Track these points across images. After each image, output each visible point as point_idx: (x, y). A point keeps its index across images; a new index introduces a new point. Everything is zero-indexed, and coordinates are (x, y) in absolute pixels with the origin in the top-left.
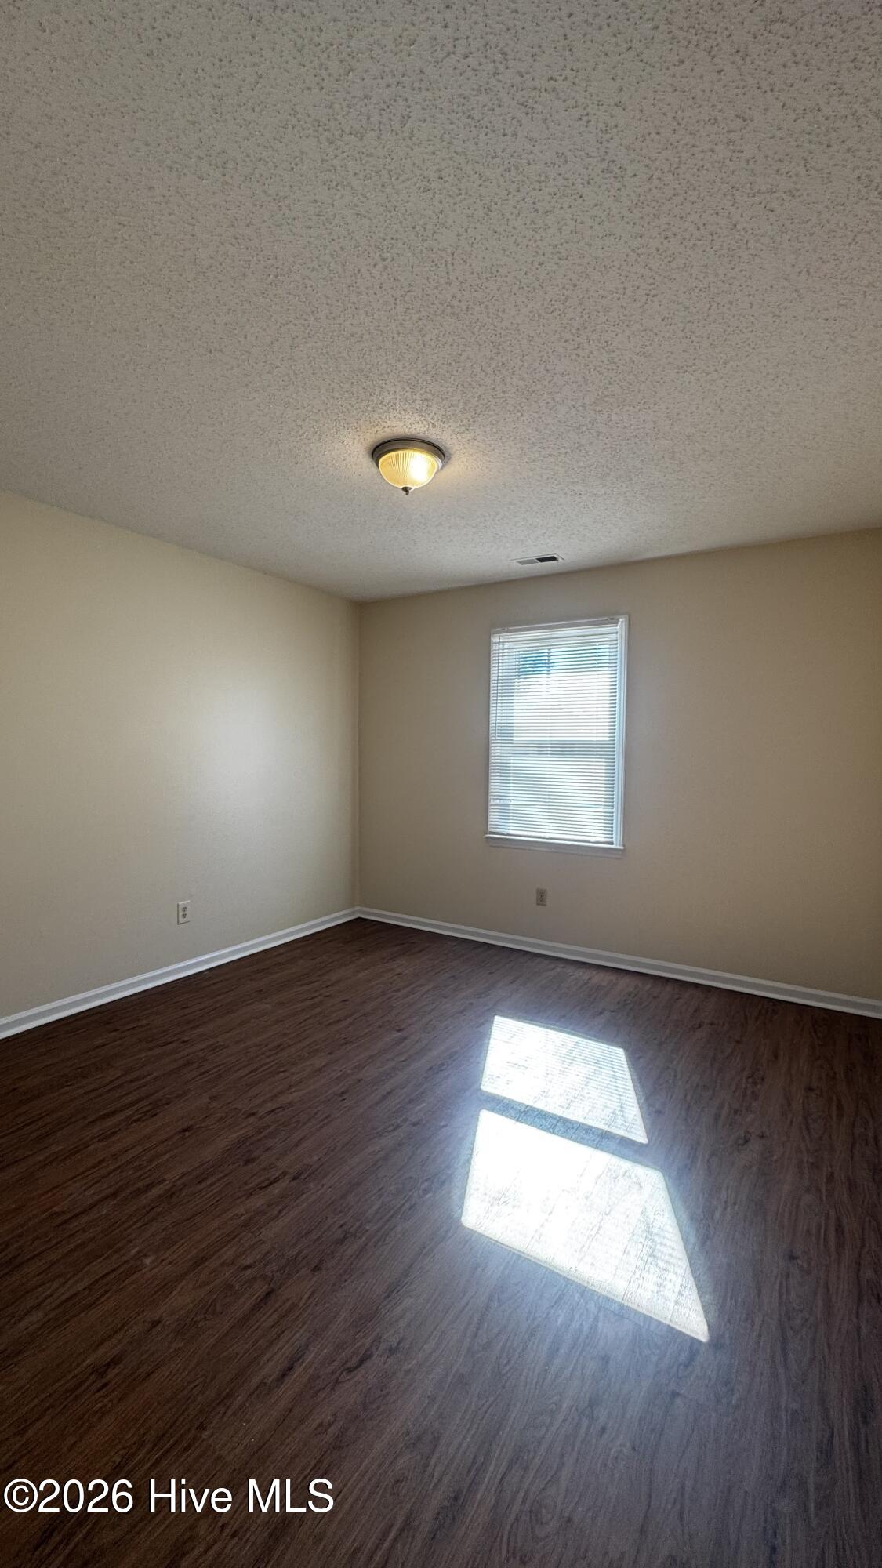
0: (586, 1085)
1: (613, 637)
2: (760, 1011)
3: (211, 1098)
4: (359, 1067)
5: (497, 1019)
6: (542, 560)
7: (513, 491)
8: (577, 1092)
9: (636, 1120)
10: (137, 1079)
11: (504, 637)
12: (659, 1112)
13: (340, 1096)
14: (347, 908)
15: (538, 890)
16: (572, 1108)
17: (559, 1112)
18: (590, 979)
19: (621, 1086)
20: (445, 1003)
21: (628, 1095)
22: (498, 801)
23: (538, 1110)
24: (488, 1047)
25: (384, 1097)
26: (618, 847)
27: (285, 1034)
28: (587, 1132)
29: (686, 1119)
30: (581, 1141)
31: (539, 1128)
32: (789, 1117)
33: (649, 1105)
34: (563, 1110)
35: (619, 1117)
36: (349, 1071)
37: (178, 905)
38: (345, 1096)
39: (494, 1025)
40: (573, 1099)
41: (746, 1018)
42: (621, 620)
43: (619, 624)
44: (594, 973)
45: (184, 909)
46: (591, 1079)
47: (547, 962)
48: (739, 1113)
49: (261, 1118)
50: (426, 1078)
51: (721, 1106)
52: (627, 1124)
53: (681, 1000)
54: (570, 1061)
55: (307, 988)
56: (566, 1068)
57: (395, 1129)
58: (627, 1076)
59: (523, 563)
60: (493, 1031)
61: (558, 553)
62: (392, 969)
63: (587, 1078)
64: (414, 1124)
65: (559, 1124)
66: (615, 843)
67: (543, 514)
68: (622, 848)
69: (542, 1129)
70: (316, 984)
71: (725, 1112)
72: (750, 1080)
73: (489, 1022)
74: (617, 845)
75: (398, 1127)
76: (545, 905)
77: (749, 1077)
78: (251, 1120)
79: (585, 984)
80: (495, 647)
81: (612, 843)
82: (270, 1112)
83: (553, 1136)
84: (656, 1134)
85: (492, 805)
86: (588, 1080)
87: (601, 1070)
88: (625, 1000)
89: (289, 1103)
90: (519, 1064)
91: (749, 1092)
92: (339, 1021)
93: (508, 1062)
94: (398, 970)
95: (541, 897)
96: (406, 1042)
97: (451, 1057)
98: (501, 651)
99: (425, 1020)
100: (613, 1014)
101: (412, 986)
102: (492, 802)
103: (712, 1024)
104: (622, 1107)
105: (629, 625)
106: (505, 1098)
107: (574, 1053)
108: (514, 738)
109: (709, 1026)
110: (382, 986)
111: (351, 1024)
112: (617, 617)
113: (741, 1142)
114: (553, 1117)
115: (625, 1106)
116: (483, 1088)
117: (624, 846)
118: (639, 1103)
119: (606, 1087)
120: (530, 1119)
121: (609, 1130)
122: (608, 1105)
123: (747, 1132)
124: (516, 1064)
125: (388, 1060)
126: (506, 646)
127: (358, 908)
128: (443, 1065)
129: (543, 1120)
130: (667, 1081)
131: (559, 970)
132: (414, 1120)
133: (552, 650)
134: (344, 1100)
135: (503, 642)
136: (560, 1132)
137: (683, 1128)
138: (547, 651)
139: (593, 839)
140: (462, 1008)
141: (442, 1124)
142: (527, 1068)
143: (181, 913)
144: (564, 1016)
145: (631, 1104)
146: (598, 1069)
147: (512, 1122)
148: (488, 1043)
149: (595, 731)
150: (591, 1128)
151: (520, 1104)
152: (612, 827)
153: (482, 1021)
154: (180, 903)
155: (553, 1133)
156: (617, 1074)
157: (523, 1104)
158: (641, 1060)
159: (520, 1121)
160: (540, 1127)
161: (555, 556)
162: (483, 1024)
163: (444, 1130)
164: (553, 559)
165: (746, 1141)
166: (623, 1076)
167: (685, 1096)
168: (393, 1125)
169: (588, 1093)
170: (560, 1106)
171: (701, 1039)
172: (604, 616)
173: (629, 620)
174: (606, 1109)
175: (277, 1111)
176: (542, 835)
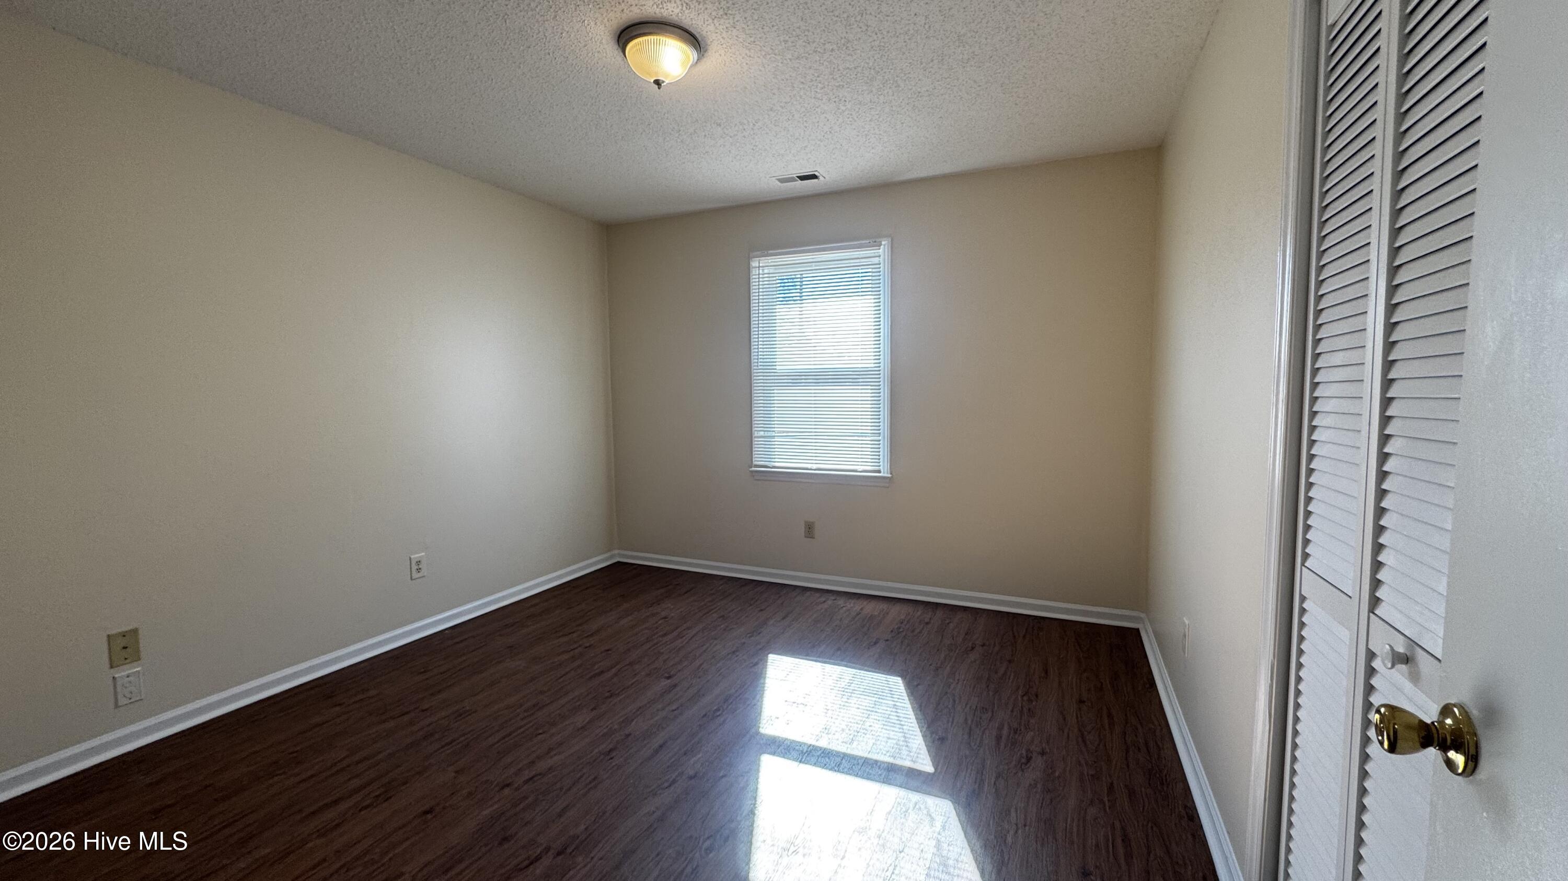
0: (867, 718)
1: (876, 260)
2: (1027, 630)
3: (456, 772)
4: (627, 721)
5: (772, 657)
6: (803, 178)
7: (774, 94)
8: (860, 726)
9: (920, 749)
10: (366, 759)
11: (764, 261)
12: (942, 740)
13: (608, 755)
14: (606, 552)
15: (806, 522)
16: (855, 743)
17: (843, 749)
18: (862, 609)
19: (901, 715)
20: (716, 645)
21: (910, 724)
22: (762, 433)
23: (821, 748)
24: (764, 687)
25: (657, 752)
26: (886, 475)
27: (542, 693)
28: (872, 767)
29: (969, 744)
30: (868, 777)
31: (823, 768)
32: (1066, 731)
33: (932, 733)
34: (847, 746)
35: (904, 748)
36: (616, 727)
37: (410, 558)
38: (614, 754)
39: (768, 664)
40: (856, 734)
41: (1014, 637)
42: (883, 243)
43: (882, 247)
44: (865, 603)
45: (418, 563)
46: (872, 711)
47: (818, 595)
48: (1018, 732)
49: (517, 789)
50: (700, 726)
51: (1000, 728)
52: (912, 754)
53: (951, 624)
54: (850, 694)
55: (565, 639)
56: (846, 702)
57: (670, 786)
58: (909, 706)
59: (782, 181)
60: (768, 669)
61: (820, 171)
62: (657, 613)
63: (867, 710)
64: (691, 778)
65: (844, 761)
66: (882, 471)
67: (805, 124)
68: (890, 475)
69: (826, 769)
70: (575, 635)
71: (1005, 732)
72: (1025, 698)
73: (764, 661)
74: (885, 473)
75: (674, 782)
76: (814, 538)
77: (1024, 695)
78: (507, 791)
79: (858, 614)
80: (754, 272)
81: (879, 472)
82: (526, 782)
83: (839, 774)
84: (942, 761)
85: (755, 437)
86: (869, 712)
87: (880, 700)
88: (899, 628)
89: (550, 769)
90: (797, 702)
91: (1025, 710)
92: (602, 672)
93: (786, 701)
94: (663, 614)
95: (810, 530)
96: (678, 688)
97: (726, 700)
98: (761, 276)
99: (698, 663)
100: (887, 642)
101: (679, 630)
102: (756, 434)
103: (983, 645)
104: (905, 737)
105: (892, 248)
106: (786, 739)
107: (852, 685)
108: (778, 367)
109: (981, 648)
110: (647, 631)
111: (616, 675)
112: (880, 240)
113: (1024, 760)
114: (838, 754)
115: (908, 736)
116: (762, 731)
117: (891, 474)
118: (921, 731)
119: (888, 718)
120: (813, 760)
121: (894, 762)
122: (891, 737)
123: (1028, 750)
124: (794, 703)
125: (658, 710)
126: (766, 271)
127: (616, 552)
128: (718, 710)
129: (827, 760)
130: (947, 707)
131: (830, 602)
132: (691, 773)
133: (804, 276)
134: (612, 758)
135: (763, 267)
136: (846, 770)
137: (968, 752)
138: (799, 276)
139: (860, 468)
140: (734, 649)
141: (721, 774)
142: (806, 705)
143: (414, 567)
144: (839, 649)
145: (914, 733)
146: (877, 700)
147: (796, 764)
148: (764, 683)
149: (860, 358)
150: (876, 762)
151: (800, 744)
152: (879, 456)
153: (756, 660)
154: (412, 557)
155: (839, 771)
156: (897, 704)
157: (805, 744)
158: (920, 687)
159: (803, 763)
160: (824, 766)
161: (816, 173)
162: (756, 664)
163: (724, 780)
164: (814, 177)
165: (1029, 759)
166: (903, 705)
167: (966, 719)
168: (667, 781)
169: (870, 726)
170: (843, 742)
171: (975, 661)
172: (866, 239)
173: (892, 244)
174: (890, 741)
175: (535, 779)
176: (809, 466)
